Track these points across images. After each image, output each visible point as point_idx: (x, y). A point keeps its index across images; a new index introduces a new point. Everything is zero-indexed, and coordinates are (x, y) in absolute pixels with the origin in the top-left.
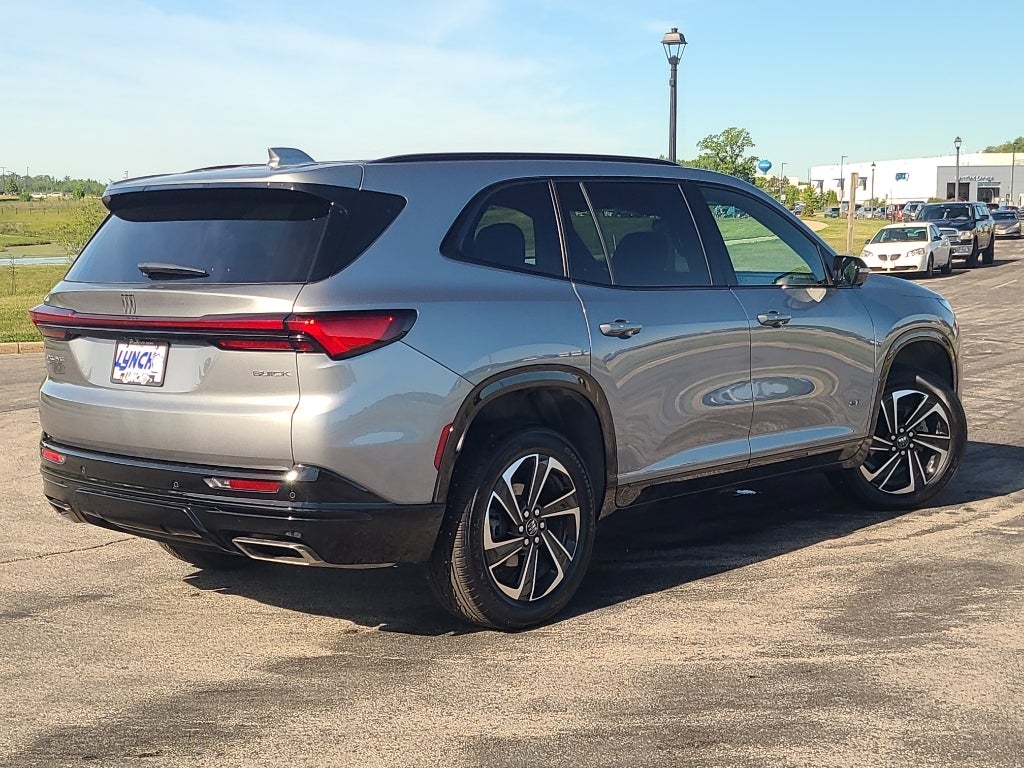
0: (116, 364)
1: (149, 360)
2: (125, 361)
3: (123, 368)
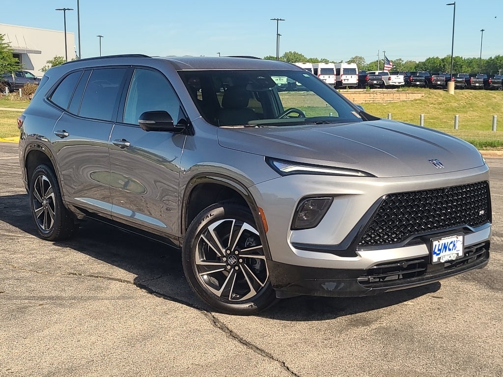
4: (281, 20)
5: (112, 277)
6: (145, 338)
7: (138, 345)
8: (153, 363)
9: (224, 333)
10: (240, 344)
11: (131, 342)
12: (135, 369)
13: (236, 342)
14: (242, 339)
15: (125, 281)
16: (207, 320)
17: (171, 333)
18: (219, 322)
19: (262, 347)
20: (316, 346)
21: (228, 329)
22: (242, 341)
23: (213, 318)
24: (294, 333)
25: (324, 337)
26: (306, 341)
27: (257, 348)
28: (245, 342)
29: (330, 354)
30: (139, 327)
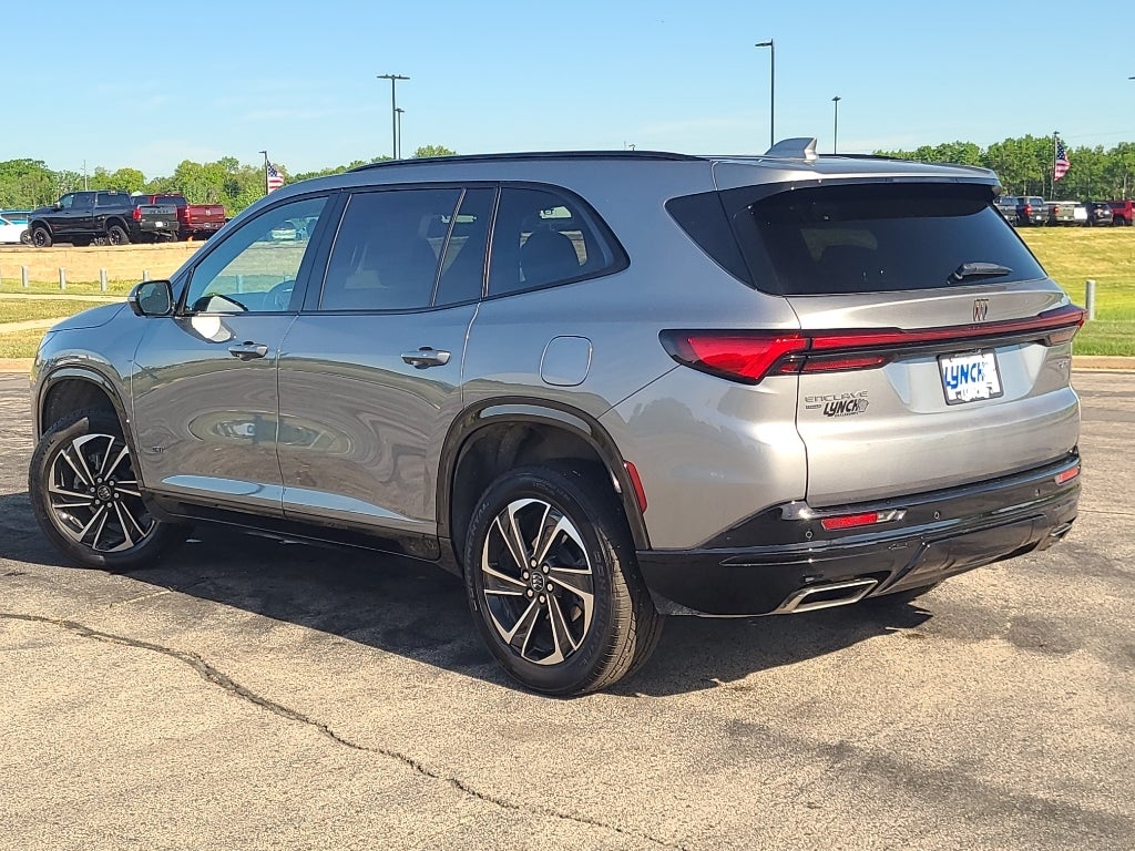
0: (945, 384)
1: (980, 372)
2: (955, 378)
3: (955, 386)
4: (400, 78)
5: (11, 612)
6: (73, 706)
7: (61, 717)
8: (87, 742)
9: (223, 690)
10: (250, 704)
11: (47, 713)
12: (52, 752)
13: (245, 702)
14: (255, 697)
15: (36, 619)
16: (195, 671)
17: (123, 696)
18: (216, 673)
19: (292, 706)
20: (388, 698)
21: (232, 684)
22: (255, 700)
23: (206, 669)
24: (352, 681)
25: (405, 684)
26: (371, 693)
27: (282, 709)
28: (260, 701)
29: (410, 709)
30: (64, 689)
